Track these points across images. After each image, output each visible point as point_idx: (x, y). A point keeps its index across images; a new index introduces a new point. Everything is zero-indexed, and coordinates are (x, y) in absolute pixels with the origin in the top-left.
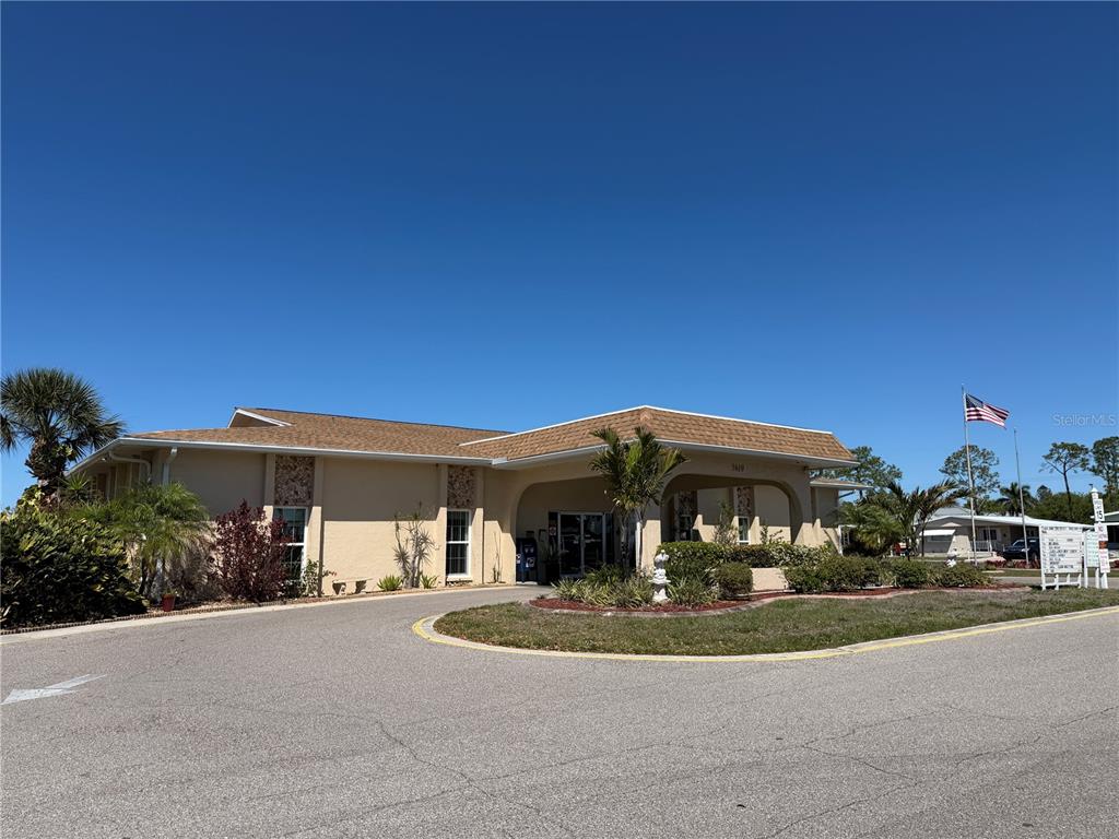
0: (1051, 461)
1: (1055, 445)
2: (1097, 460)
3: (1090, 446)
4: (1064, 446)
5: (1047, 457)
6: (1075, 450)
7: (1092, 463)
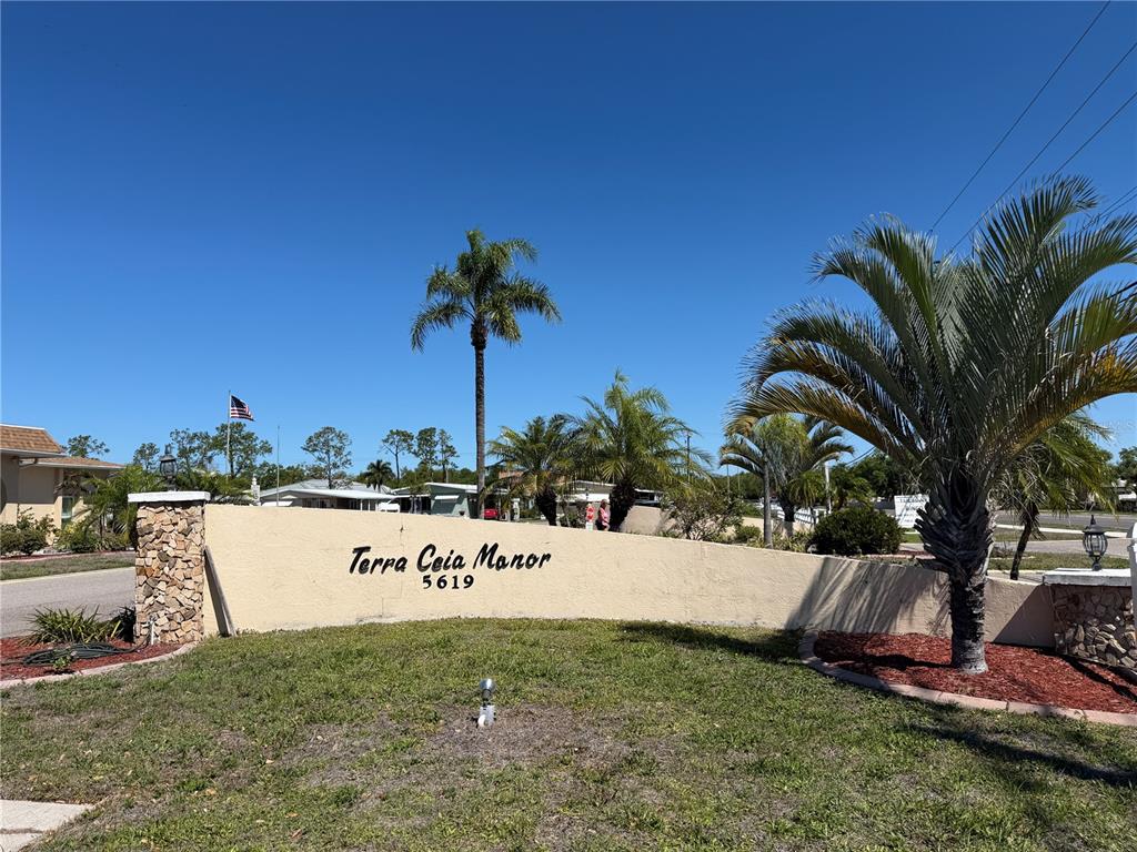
0: (387, 444)
1: (391, 431)
2: (419, 445)
3: (416, 434)
4: (398, 433)
5: (386, 441)
6: (406, 437)
7: (415, 448)
